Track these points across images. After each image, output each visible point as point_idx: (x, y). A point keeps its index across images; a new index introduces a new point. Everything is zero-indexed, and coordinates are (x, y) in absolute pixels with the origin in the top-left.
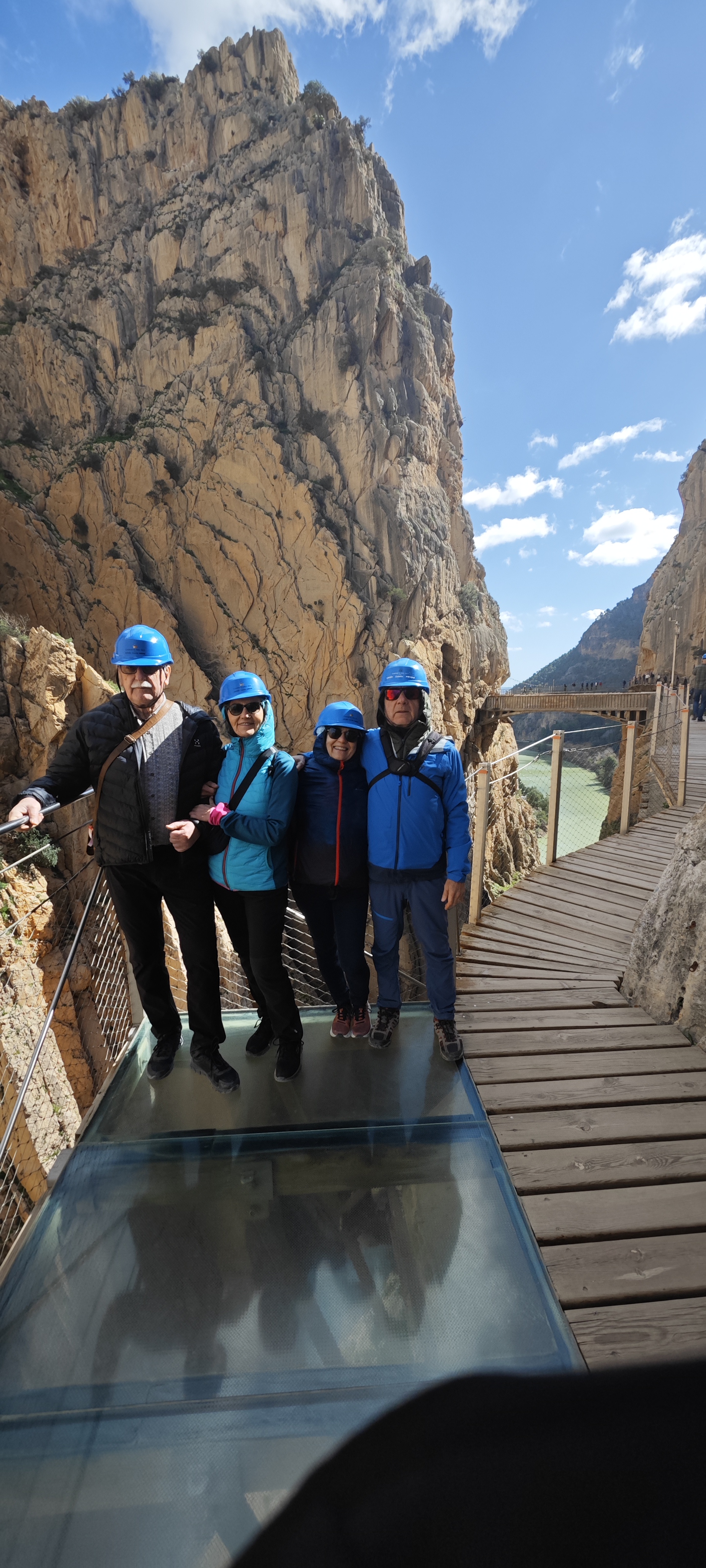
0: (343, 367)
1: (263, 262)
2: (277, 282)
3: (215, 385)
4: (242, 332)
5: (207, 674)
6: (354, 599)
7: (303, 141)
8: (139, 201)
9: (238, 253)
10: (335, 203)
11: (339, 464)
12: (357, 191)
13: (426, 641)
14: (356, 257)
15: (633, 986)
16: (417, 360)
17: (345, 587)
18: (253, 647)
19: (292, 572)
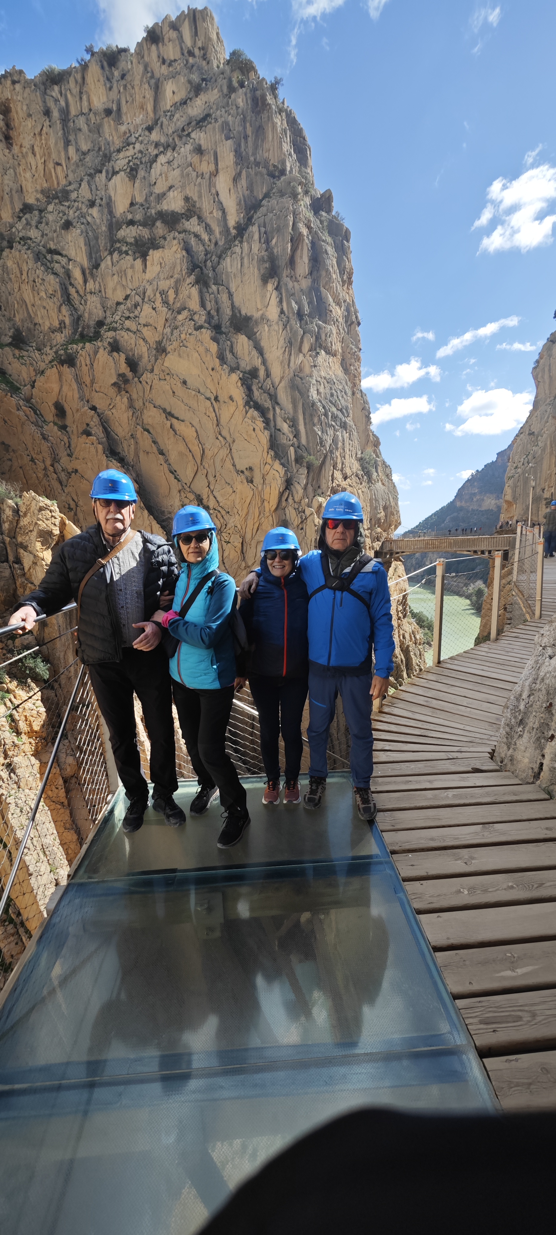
0: (265, 280)
1: (200, 197)
2: (211, 213)
3: (164, 296)
4: (184, 253)
5: (163, 527)
6: (277, 465)
7: (230, 97)
8: (100, 149)
9: (179, 190)
10: (256, 147)
11: (263, 357)
12: (273, 138)
14: (274, 191)
15: (503, 755)
16: (324, 273)
17: (269, 456)
19: (227, 445)
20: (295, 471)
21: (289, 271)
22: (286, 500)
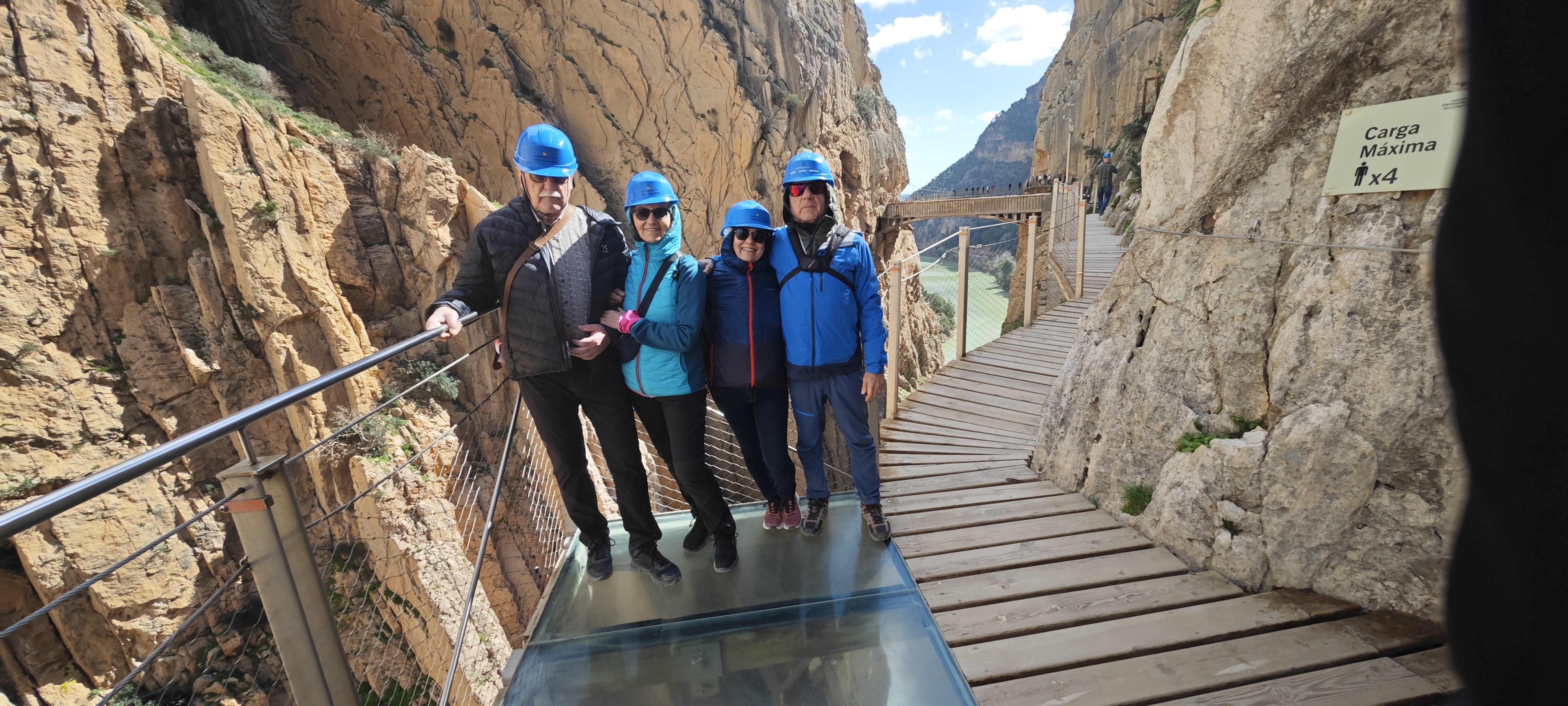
5: (601, 192)
6: (748, 106)
13: (824, 148)
15: (1042, 462)
17: (738, 94)
18: (647, 162)
19: (681, 79)
20: (772, 114)
22: (763, 153)
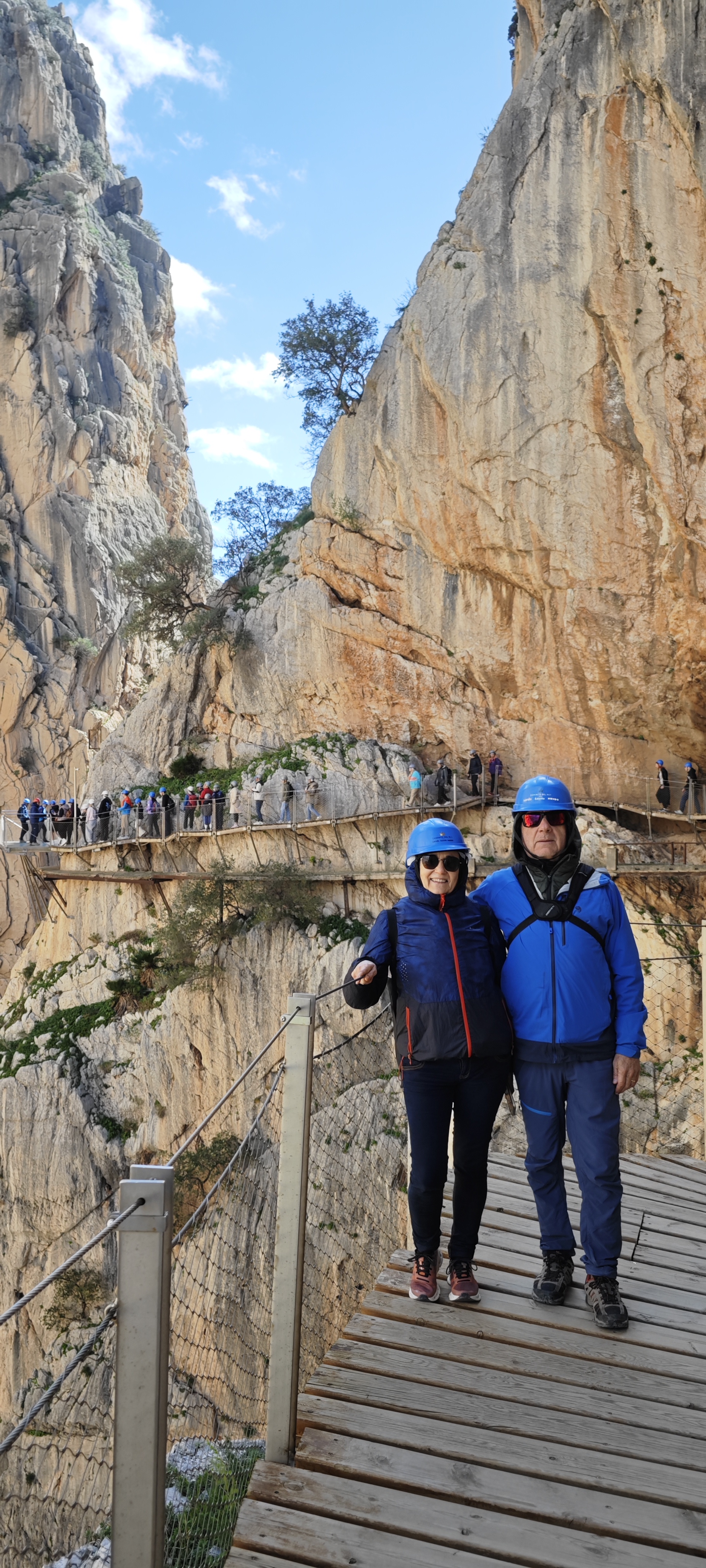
16: (117, 333)
21: (55, 323)
